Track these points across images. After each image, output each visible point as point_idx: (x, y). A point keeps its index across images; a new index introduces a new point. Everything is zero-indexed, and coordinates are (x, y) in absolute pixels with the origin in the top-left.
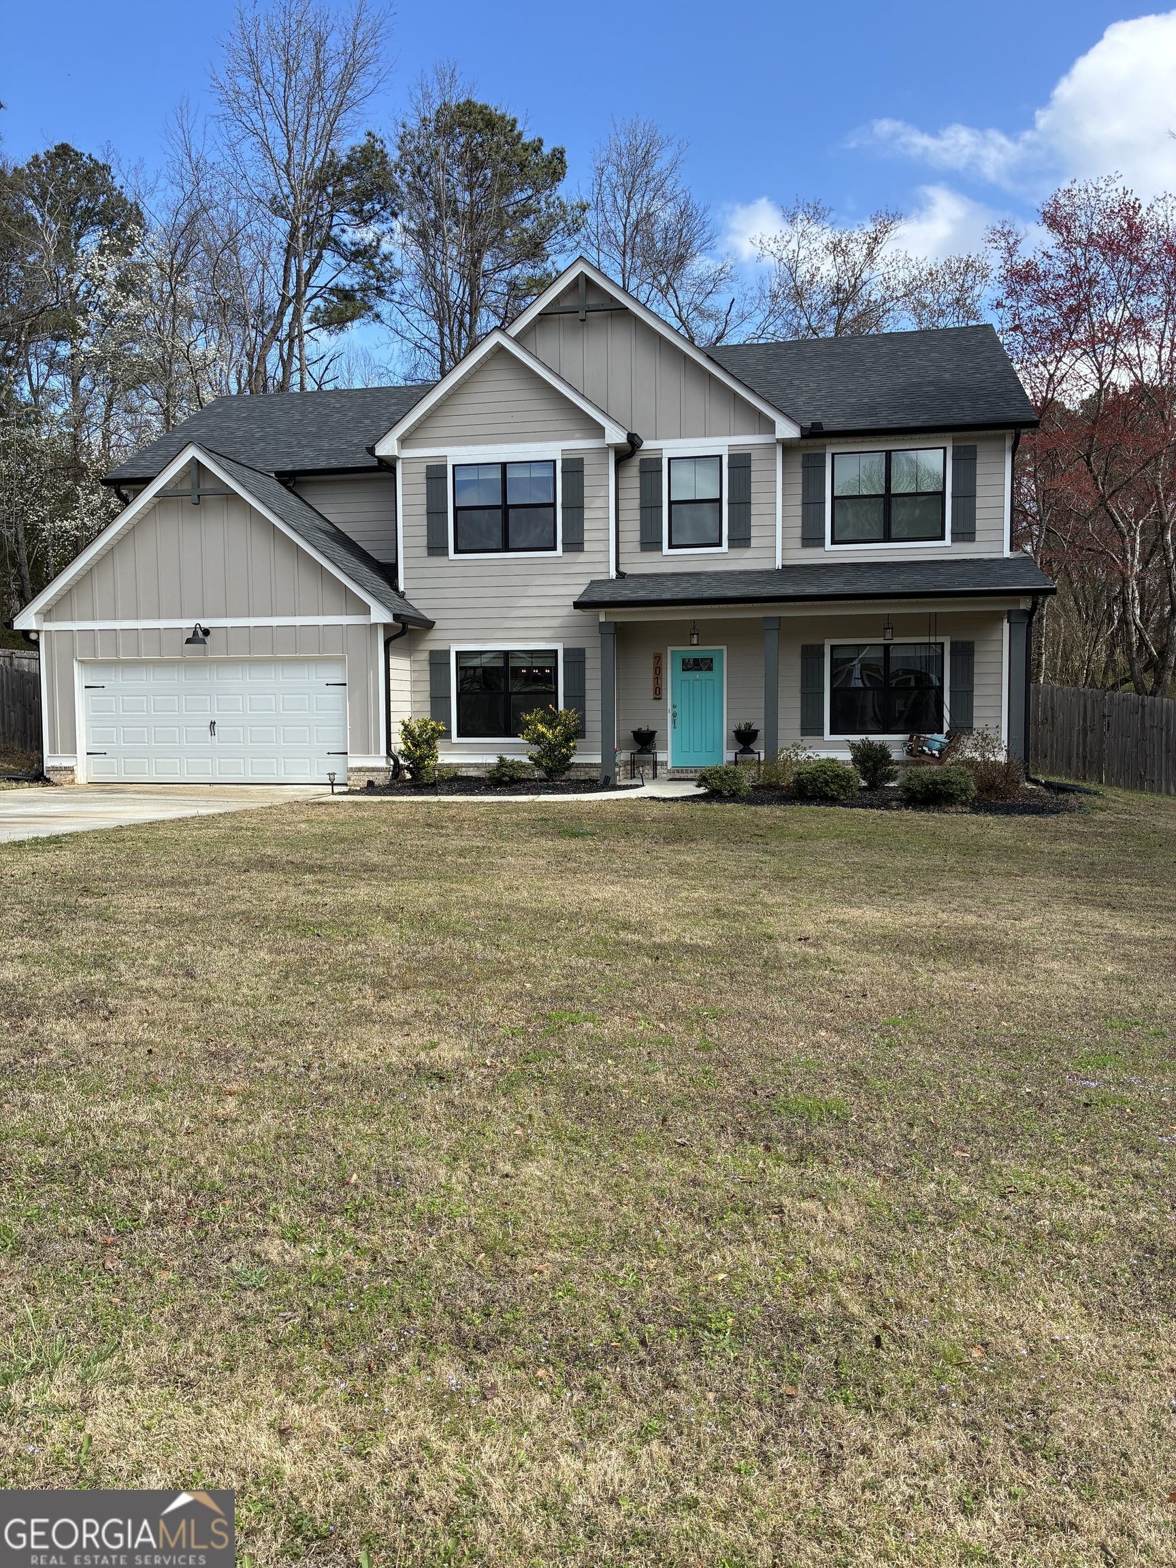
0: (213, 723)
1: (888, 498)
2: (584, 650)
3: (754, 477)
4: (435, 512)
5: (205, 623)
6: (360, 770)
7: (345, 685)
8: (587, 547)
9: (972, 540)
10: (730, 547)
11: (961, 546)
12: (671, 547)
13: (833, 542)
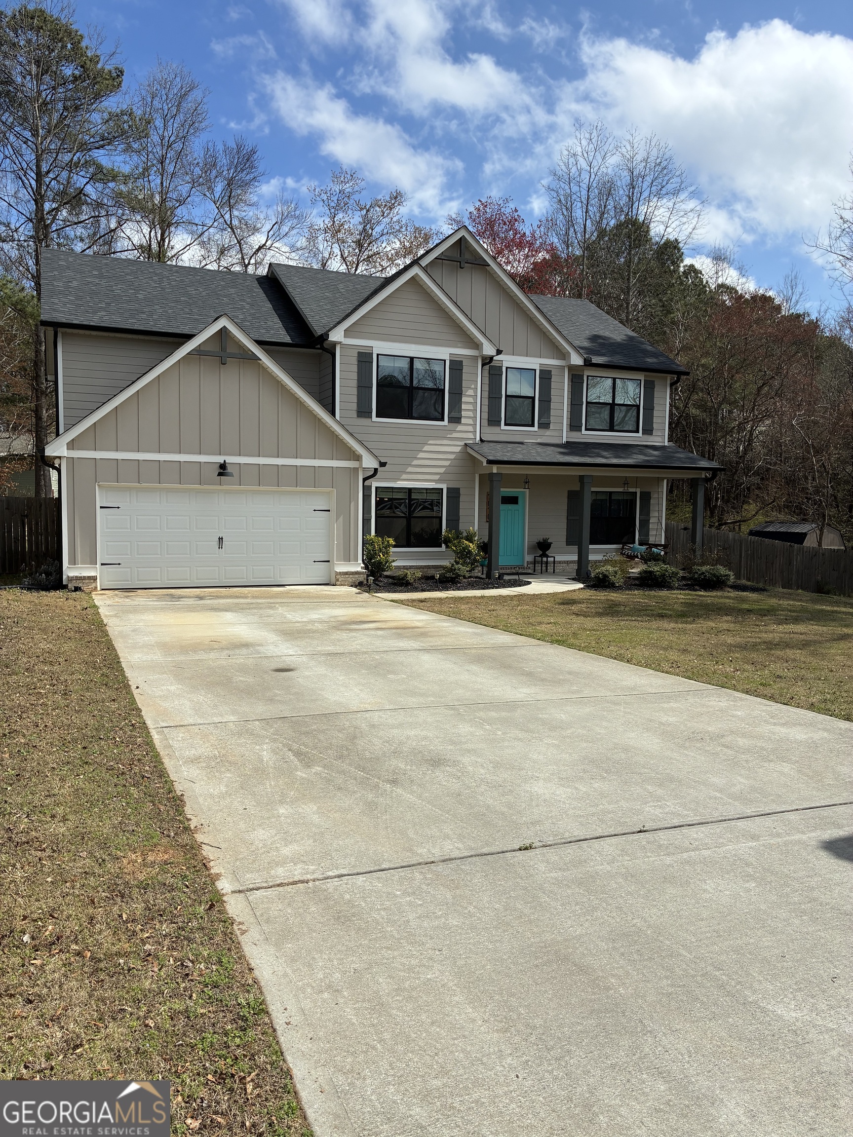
0: (221, 539)
1: (613, 406)
2: (459, 489)
3: (553, 385)
4: (363, 387)
5: (230, 459)
6: (346, 573)
7: (329, 511)
8: (463, 421)
9: (651, 434)
10: (539, 428)
11: (646, 437)
12: (506, 424)
13: (586, 429)
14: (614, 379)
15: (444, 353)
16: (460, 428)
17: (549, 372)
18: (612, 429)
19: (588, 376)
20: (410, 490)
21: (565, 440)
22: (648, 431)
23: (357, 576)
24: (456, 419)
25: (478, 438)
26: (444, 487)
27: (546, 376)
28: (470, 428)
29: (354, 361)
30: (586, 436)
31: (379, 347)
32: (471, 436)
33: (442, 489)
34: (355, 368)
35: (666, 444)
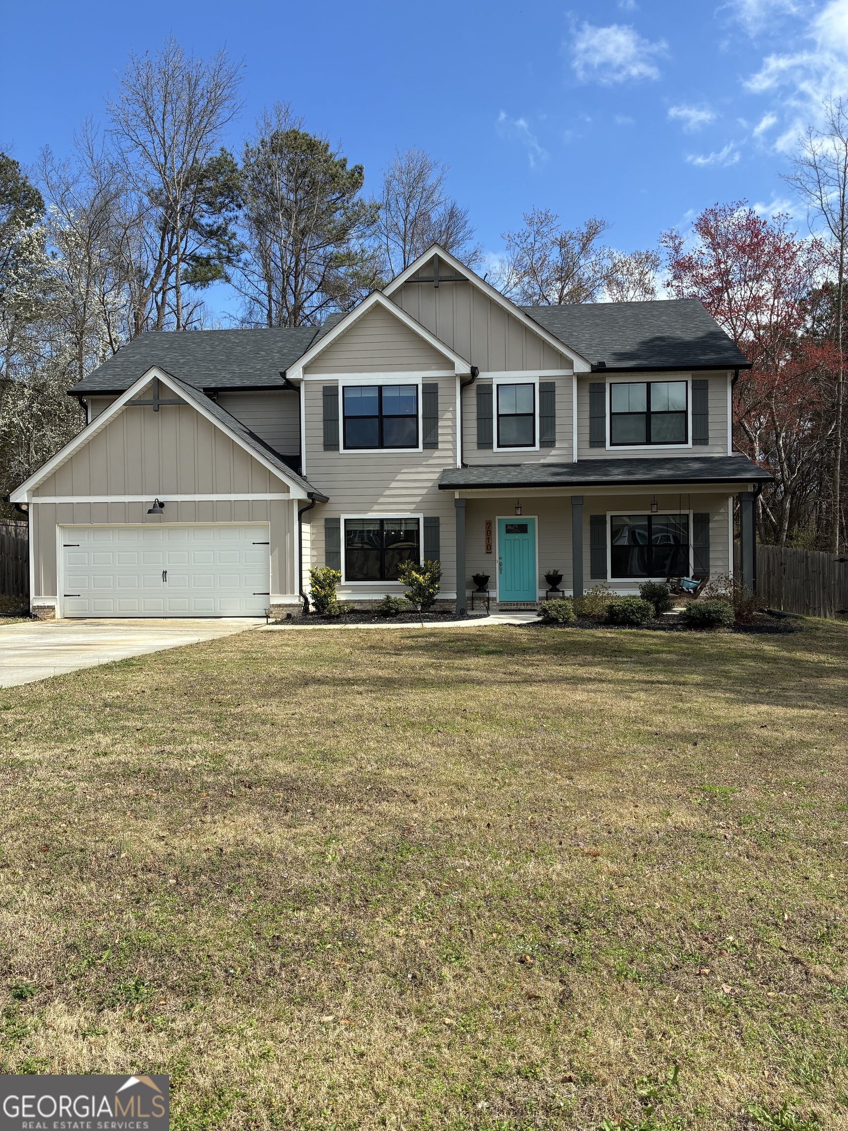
0: (165, 573)
1: (648, 414)
2: (438, 518)
3: (558, 398)
4: (329, 420)
5: (162, 498)
6: (280, 606)
7: (268, 543)
8: (440, 446)
9: (707, 444)
10: (541, 447)
11: (699, 448)
12: (499, 446)
13: (612, 444)
14: (649, 384)
15: (416, 377)
16: (437, 453)
17: (553, 385)
18: (649, 442)
19: (611, 384)
20: (382, 521)
21: (575, 459)
22: (701, 439)
23: (291, 608)
24: (432, 444)
25: (459, 464)
26: (421, 516)
27: (548, 389)
28: (450, 453)
29: (320, 395)
30: (610, 451)
31: (345, 379)
32: (451, 461)
33: (418, 519)
34: (321, 403)
35: (730, 454)
